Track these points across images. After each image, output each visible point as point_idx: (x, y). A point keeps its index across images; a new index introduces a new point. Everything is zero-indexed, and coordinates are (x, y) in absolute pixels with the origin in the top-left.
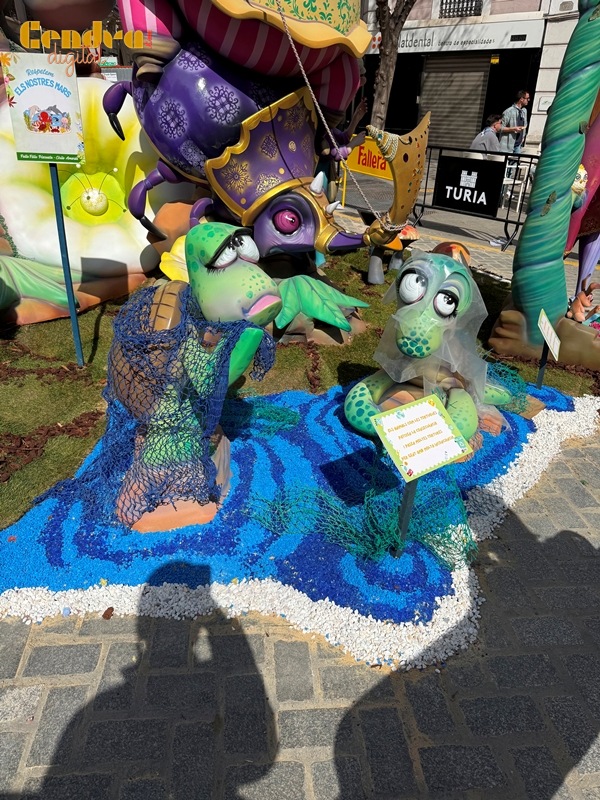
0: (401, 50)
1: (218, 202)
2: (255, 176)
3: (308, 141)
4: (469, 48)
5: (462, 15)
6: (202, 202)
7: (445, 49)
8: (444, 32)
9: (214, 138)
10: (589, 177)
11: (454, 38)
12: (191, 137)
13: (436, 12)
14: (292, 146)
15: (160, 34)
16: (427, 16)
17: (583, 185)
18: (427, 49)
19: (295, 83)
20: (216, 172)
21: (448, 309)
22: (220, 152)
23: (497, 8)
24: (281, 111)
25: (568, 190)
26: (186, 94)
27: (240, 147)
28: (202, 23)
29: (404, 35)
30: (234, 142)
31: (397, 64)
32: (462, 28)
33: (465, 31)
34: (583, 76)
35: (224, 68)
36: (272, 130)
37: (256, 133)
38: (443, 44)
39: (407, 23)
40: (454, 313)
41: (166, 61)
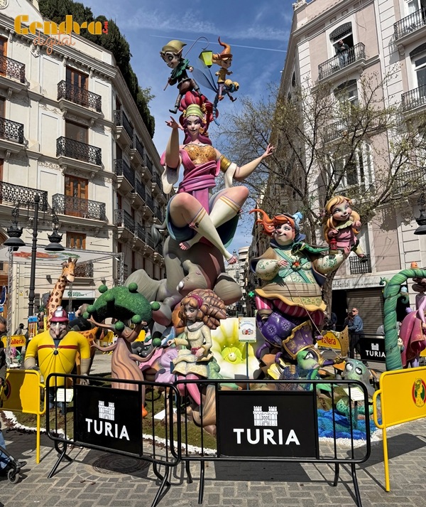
0: (333, 289)
1: (285, 352)
2: (297, 345)
3: (310, 334)
4: (369, 286)
5: (363, 273)
6: (279, 353)
7: (356, 287)
8: (355, 281)
9: (284, 335)
10: (403, 341)
11: (360, 282)
12: (276, 334)
13: (348, 272)
14: (306, 336)
15: (268, 309)
16: (345, 274)
17: (402, 344)
18: (347, 288)
19: (307, 318)
20: (286, 344)
21: (360, 372)
22: (286, 338)
23: (379, 268)
24: (303, 327)
25: (396, 345)
26: (275, 323)
27: (292, 336)
28: (280, 306)
29: (334, 282)
30: (290, 335)
31: (333, 296)
32: (364, 278)
33: (366, 279)
34: (390, 314)
35: (285, 316)
36: (301, 331)
37: (296, 333)
38: (356, 285)
39: (335, 277)
40: (361, 373)
41: (269, 315)
